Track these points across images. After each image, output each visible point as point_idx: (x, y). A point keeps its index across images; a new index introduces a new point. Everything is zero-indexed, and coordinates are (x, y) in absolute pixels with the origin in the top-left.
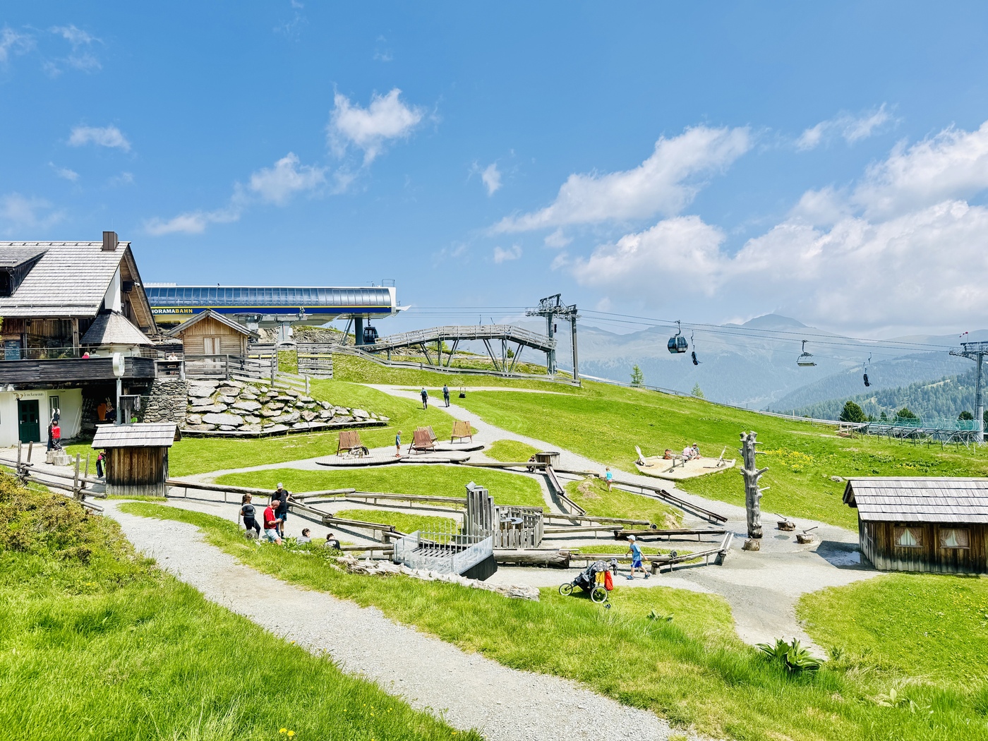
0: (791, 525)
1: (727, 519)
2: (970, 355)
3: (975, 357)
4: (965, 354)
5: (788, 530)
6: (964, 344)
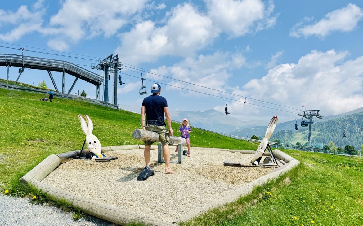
2: (306, 116)
4: (304, 116)
6: (304, 111)
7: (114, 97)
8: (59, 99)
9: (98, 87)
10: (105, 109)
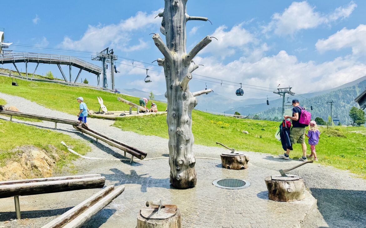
0: (243, 160)
1: (145, 155)
3: (282, 94)
4: (279, 93)
5: (238, 169)
6: (278, 89)
7: (112, 84)
8: (68, 87)
9: (98, 76)
10: (105, 94)
